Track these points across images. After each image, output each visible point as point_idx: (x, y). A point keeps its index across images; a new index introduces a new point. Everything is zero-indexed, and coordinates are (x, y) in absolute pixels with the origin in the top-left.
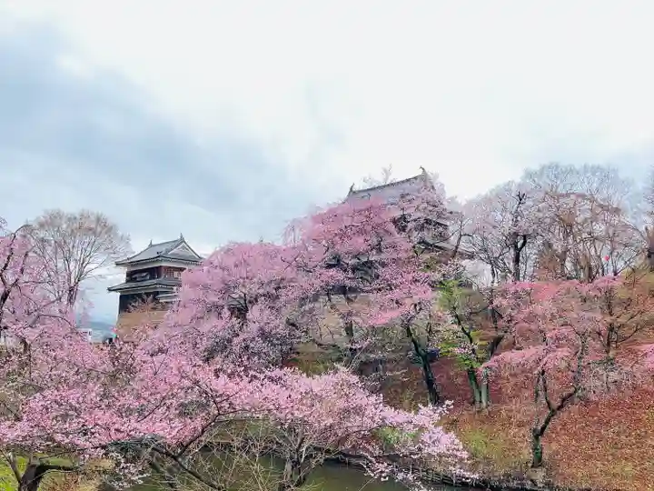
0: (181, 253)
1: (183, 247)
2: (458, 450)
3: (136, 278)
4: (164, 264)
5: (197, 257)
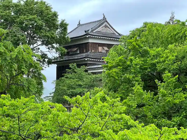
1: (106, 26)
3: (68, 53)
5: (117, 34)
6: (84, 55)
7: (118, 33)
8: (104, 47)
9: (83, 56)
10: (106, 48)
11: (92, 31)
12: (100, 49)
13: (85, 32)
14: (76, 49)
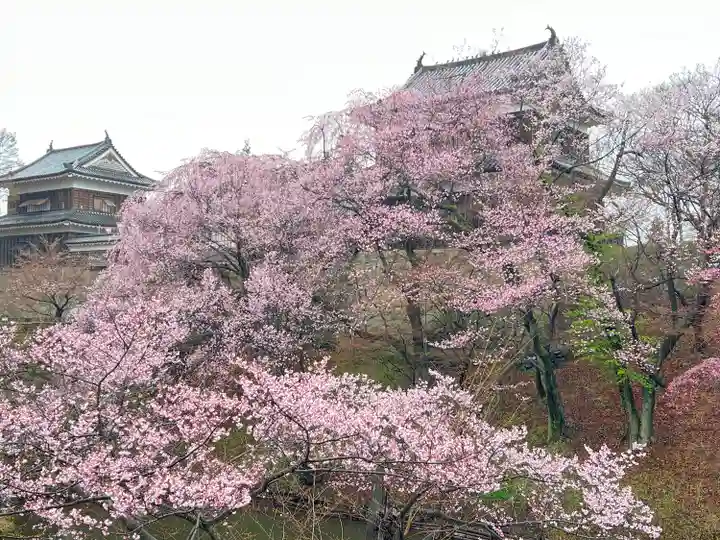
0: (105, 166)
1: (110, 157)
2: (644, 523)
3: (25, 208)
4: (76, 186)
5: (135, 175)
6: (62, 214)
7: (137, 173)
8: (106, 201)
9: (59, 216)
10: (110, 203)
11: (80, 165)
12: (97, 203)
13: (65, 165)
14: (44, 201)
